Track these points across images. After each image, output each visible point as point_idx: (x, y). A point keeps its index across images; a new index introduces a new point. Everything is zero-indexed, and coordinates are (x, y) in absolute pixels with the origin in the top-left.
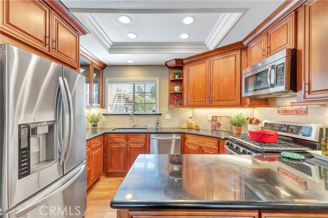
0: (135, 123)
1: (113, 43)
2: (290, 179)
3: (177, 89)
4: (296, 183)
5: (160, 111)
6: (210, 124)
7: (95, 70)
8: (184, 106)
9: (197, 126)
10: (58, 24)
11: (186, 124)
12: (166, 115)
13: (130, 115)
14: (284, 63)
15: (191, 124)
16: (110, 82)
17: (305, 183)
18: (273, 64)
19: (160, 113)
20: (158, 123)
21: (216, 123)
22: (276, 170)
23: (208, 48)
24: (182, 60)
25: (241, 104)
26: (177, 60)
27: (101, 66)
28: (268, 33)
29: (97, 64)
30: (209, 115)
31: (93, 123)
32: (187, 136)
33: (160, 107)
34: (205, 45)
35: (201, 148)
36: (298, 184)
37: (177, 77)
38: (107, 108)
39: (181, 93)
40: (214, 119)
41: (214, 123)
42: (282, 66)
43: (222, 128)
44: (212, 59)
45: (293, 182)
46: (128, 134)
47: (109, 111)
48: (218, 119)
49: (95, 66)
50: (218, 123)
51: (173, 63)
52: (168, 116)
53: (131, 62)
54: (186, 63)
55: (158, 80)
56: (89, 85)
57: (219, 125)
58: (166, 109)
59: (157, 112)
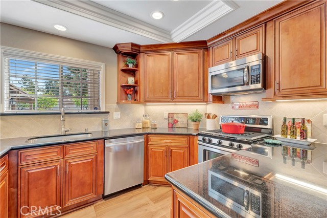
2: (244, 161)
3: (131, 80)
4: (249, 163)
6: (166, 122)
8: (139, 102)
9: (155, 125)
11: (141, 124)
12: (114, 113)
14: (259, 65)
15: (146, 123)
17: (257, 162)
18: (247, 65)
19: (107, 110)
20: (106, 124)
21: (172, 121)
22: (230, 156)
23: (171, 40)
24: (139, 46)
25: (204, 100)
26: (133, 45)
28: (235, 38)
30: (165, 112)
32: (151, 137)
33: (106, 102)
34: (170, 35)
35: (169, 148)
36: (251, 164)
37: (131, 66)
38: (3, 103)
40: (171, 116)
41: (171, 121)
42: (258, 67)
43: (179, 125)
44: (175, 53)
45: (247, 163)
47: (5, 108)
48: (175, 116)
50: (175, 120)
51: (128, 49)
52: (116, 115)
54: (143, 52)
55: (103, 67)
57: (176, 122)
58: (115, 105)
59: (103, 110)
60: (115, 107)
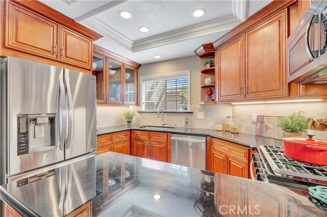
0: (166, 121)
1: (134, 42)
3: (208, 81)
5: (191, 108)
6: (254, 127)
7: (128, 70)
8: (216, 103)
9: (235, 129)
10: (66, 34)
11: (221, 126)
12: (198, 113)
13: (157, 112)
15: (228, 126)
16: (144, 80)
19: (192, 111)
20: (187, 123)
21: (262, 126)
23: (239, 20)
24: (211, 45)
25: (290, 95)
26: (206, 46)
27: (135, 66)
29: (130, 64)
30: (253, 114)
31: (128, 120)
32: (215, 141)
33: (191, 104)
34: (235, 17)
35: (227, 158)
37: (208, 67)
38: (141, 106)
39: (214, 86)
41: (259, 126)
43: (271, 133)
44: (247, 35)
46: (150, 132)
47: (143, 108)
48: (265, 120)
49: (127, 67)
50: (266, 126)
51: (202, 51)
52: (200, 115)
53: (158, 57)
54: (217, 48)
55: (189, 73)
56: (120, 85)
57: (266, 128)
58: (199, 106)
59: (189, 110)
60: (199, 108)
